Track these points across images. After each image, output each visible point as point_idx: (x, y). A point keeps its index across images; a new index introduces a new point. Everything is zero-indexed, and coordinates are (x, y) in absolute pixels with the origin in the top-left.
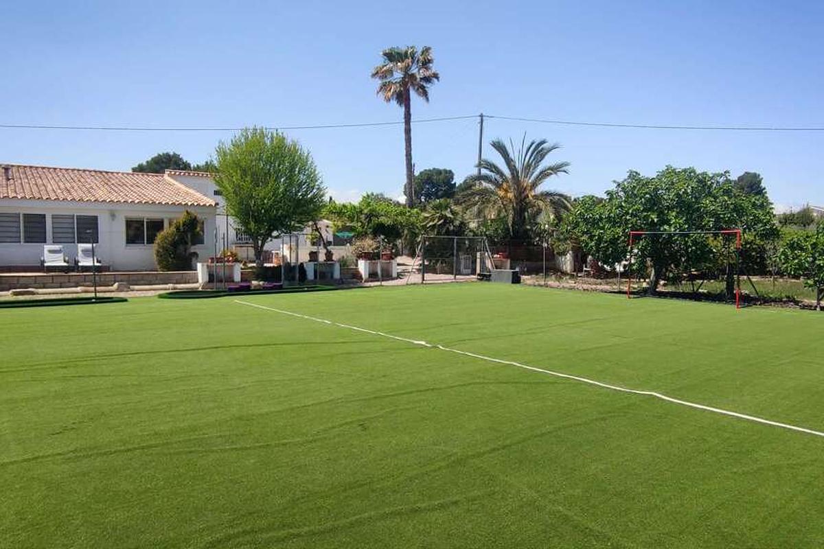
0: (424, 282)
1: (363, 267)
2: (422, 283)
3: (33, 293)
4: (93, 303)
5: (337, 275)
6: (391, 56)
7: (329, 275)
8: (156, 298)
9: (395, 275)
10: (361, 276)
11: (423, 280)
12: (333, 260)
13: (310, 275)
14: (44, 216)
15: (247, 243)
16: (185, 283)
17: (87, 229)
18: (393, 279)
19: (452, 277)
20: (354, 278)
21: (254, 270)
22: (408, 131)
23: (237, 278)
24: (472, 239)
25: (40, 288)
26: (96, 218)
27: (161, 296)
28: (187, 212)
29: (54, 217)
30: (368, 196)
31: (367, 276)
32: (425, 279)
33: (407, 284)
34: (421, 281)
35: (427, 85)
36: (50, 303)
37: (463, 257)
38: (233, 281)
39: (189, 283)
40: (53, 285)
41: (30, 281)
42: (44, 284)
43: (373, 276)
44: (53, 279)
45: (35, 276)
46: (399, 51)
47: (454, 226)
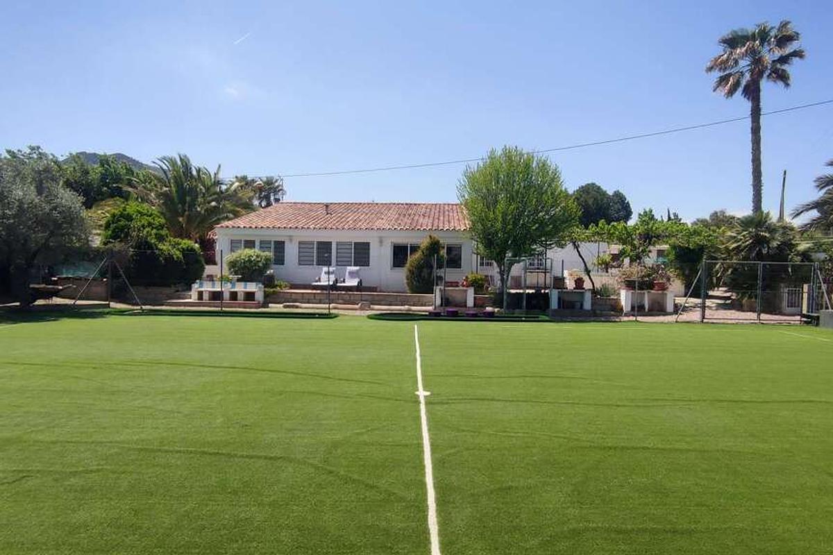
0: (705, 320)
1: (624, 298)
2: (702, 321)
3: (297, 307)
4: (317, 318)
5: (587, 305)
6: (732, 42)
7: (579, 304)
8: (366, 318)
9: (670, 308)
10: (622, 309)
11: (703, 318)
12: (584, 289)
13: (554, 304)
14: (330, 243)
15: (538, 269)
16: (422, 305)
17: (361, 254)
18: (666, 314)
19: (753, 315)
20: (612, 311)
21: (492, 296)
22: (756, 130)
23: (470, 303)
24: (801, 265)
25: (305, 303)
26: (368, 244)
27: (370, 317)
28: (430, 237)
29: (338, 244)
30: (645, 212)
31: (629, 309)
32: (706, 317)
33: (677, 322)
34: (699, 320)
35: (785, 67)
36: (294, 316)
37: (786, 290)
38: (466, 306)
39: (425, 306)
40: (314, 301)
41: (299, 297)
42: (309, 300)
43: (638, 309)
44: (315, 297)
45: (303, 293)
46: (746, 34)
47: (769, 248)
